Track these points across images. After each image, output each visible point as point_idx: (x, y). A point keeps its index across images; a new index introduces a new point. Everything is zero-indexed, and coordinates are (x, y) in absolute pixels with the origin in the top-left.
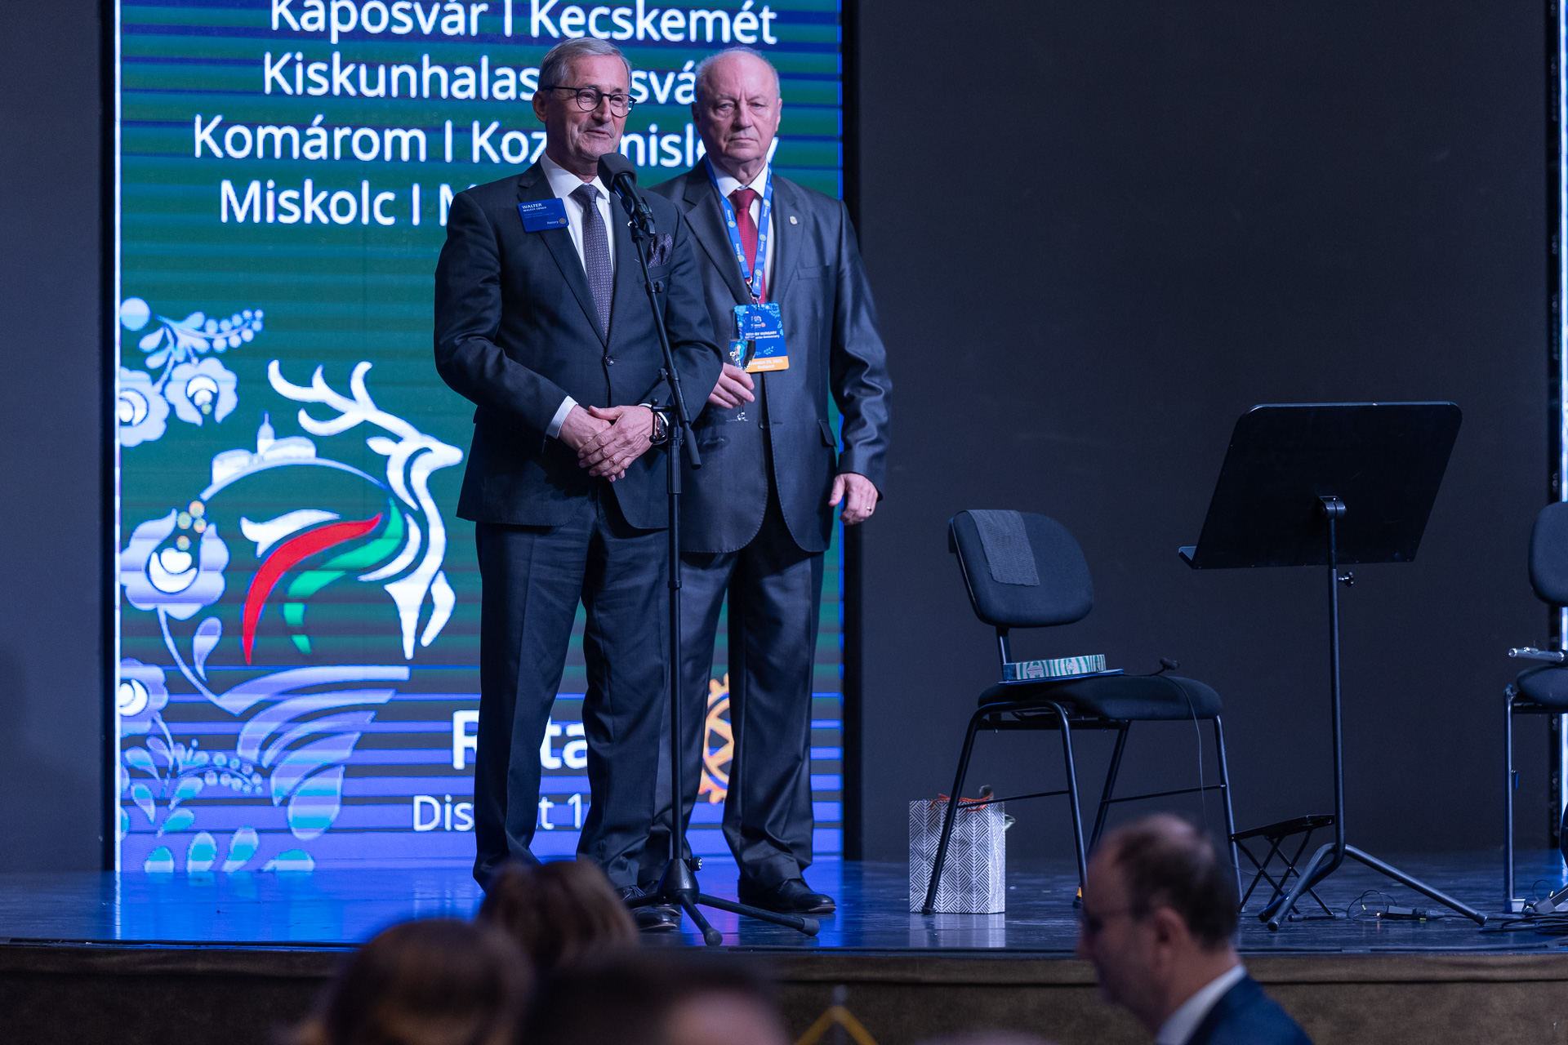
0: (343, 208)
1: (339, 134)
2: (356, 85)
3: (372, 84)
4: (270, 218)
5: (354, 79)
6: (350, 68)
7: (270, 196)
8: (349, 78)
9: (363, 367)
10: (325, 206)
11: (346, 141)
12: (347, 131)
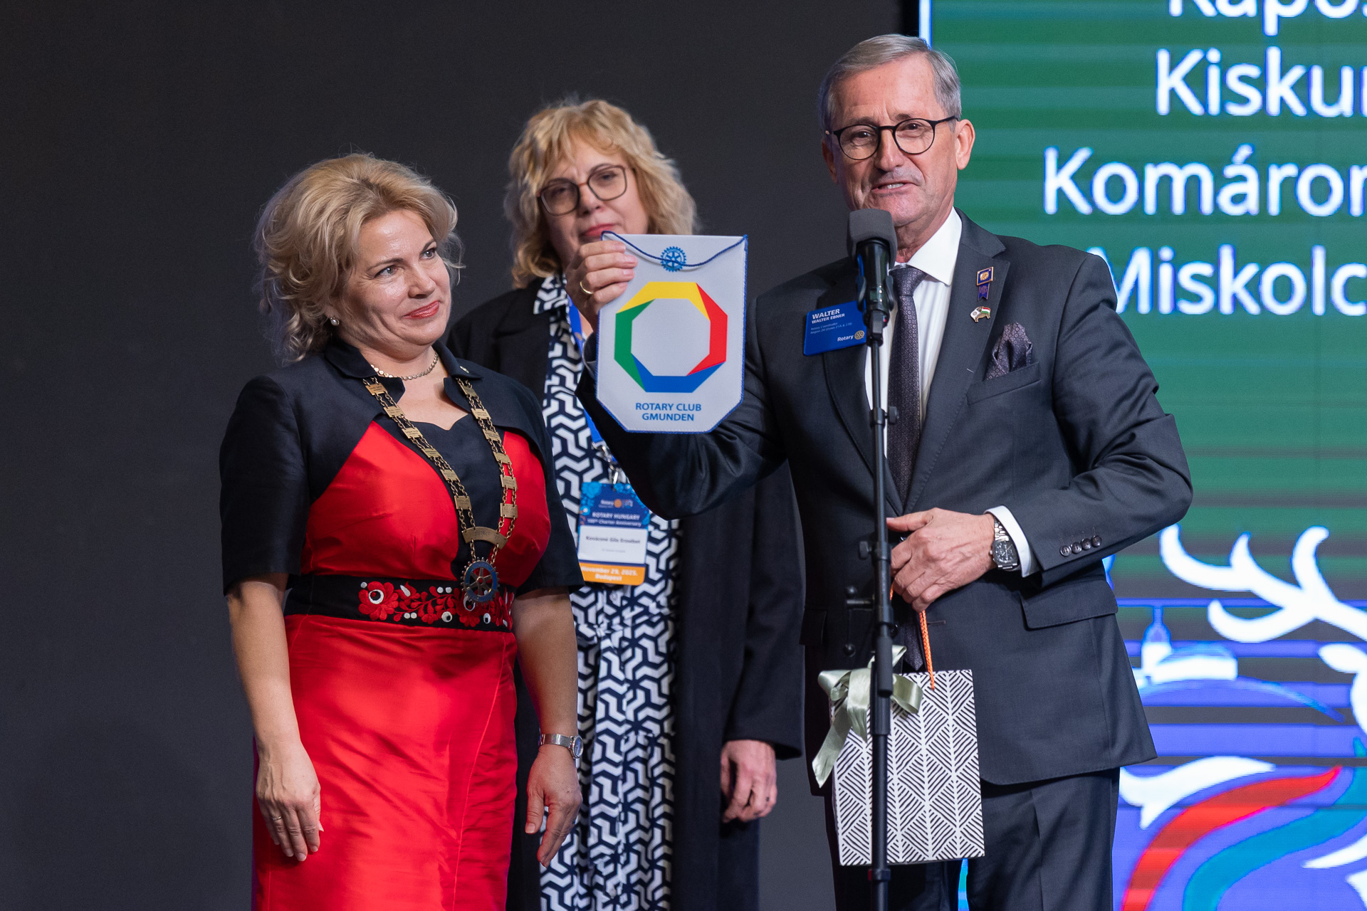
0: (1283, 289)
1: (1277, 175)
2: (1306, 100)
3: (1332, 96)
4: (1165, 306)
5: (1302, 88)
6: (1296, 73)
7: (1166, 272)
8: (1295, 88)
9: (1314, 537)
10: (1253, 287)
11: (1289, 186)
12: (1290, 170)
